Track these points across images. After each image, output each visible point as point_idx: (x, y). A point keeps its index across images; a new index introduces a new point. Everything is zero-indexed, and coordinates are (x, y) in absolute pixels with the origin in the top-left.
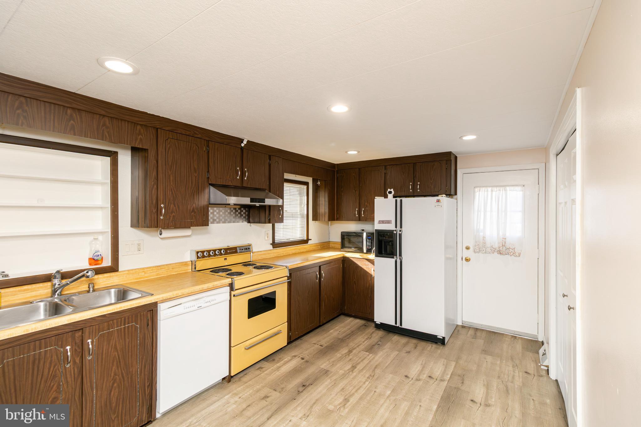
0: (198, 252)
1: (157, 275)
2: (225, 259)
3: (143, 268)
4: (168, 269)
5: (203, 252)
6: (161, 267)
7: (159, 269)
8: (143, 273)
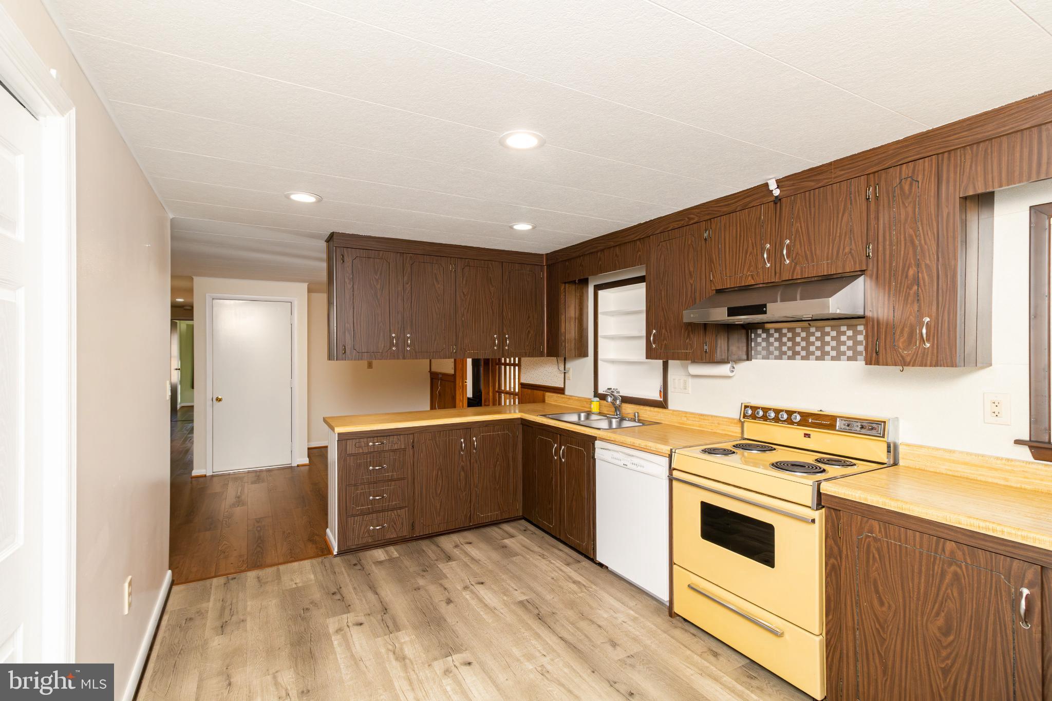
0: (746, 407)
1: (700, 427)
2: (807, 435)
3: (686, 413)
4: (712, 423)
5: (754, 408)
6: (704, 417)
7: (701, 419)
8: (685, 419)
